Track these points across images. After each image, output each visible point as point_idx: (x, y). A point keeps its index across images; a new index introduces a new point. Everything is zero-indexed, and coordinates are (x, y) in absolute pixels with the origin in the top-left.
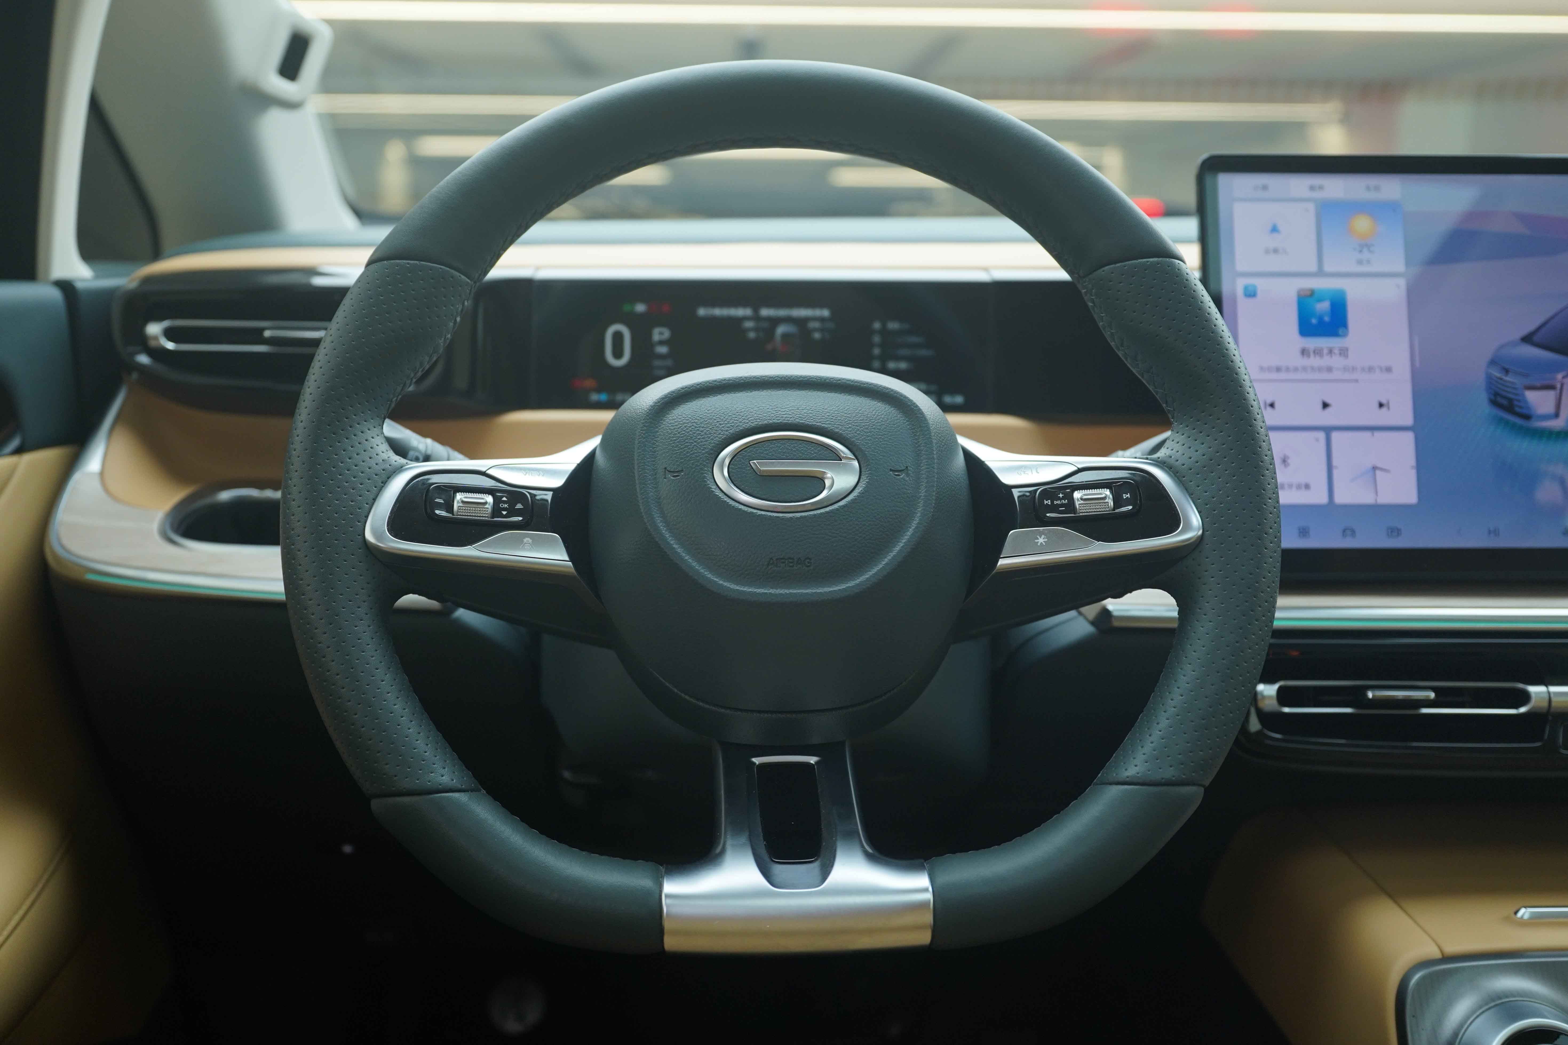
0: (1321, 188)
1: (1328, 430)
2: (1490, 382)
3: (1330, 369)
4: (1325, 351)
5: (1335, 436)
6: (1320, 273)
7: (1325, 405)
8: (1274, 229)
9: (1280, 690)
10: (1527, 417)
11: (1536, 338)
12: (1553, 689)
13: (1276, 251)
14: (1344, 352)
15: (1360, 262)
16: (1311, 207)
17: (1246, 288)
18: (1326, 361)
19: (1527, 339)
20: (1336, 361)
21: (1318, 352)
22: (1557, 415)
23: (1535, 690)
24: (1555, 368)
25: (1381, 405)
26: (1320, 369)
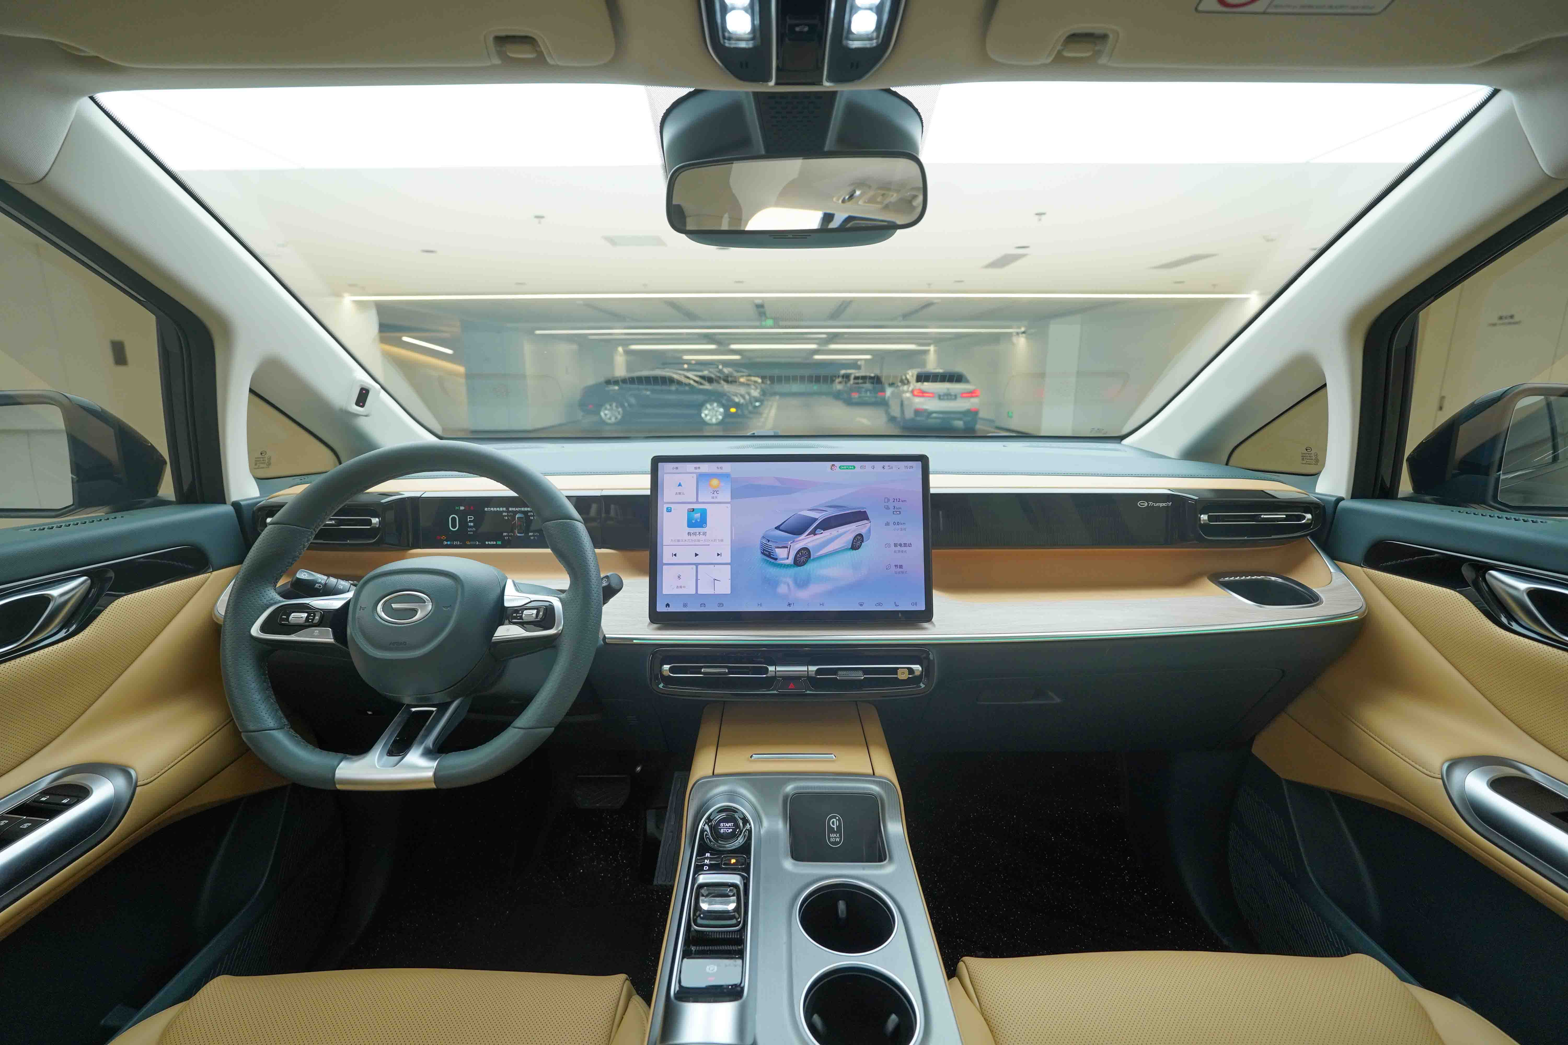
0: (699, 468)
1: (697, 565)
2: (762, 544)
3: (699, 541)
4: (698, 533)
5: (699, 567)
6: (697, 502)
7: (696, 555)
8: (680, 485)
9: (670, 668)
10: (776, 559)
11: (781, 528)
12: (778, 669)
13: (680, 493)
14: (705, 534)
15: (713, 498)
16: (695, 476)
17: (667, 508)
18: (698, 537)
19: (777, 528)
20: (702, 537)
21: (695, 534)
22: (788, 558)
23: (771, 668)
24: (788, 539)
25: (718, 555)
26: (695, 541)
